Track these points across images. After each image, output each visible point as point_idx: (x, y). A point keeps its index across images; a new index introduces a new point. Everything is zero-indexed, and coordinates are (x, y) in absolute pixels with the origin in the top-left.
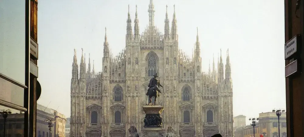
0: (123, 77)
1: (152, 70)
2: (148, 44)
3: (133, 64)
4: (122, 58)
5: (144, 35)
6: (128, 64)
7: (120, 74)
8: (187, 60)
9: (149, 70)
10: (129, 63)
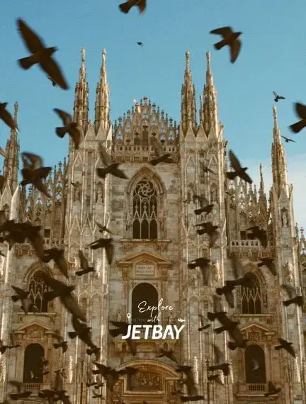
0: (56, 239)
1: (145, 222)
2: (133, 148)
3: (88, 200)
4: (57, 185)
5: (122, 125)
6: (74, 201)
7: (49, 230)
8: (248, 193)
9: (136, 222)
10: (77, 196)
